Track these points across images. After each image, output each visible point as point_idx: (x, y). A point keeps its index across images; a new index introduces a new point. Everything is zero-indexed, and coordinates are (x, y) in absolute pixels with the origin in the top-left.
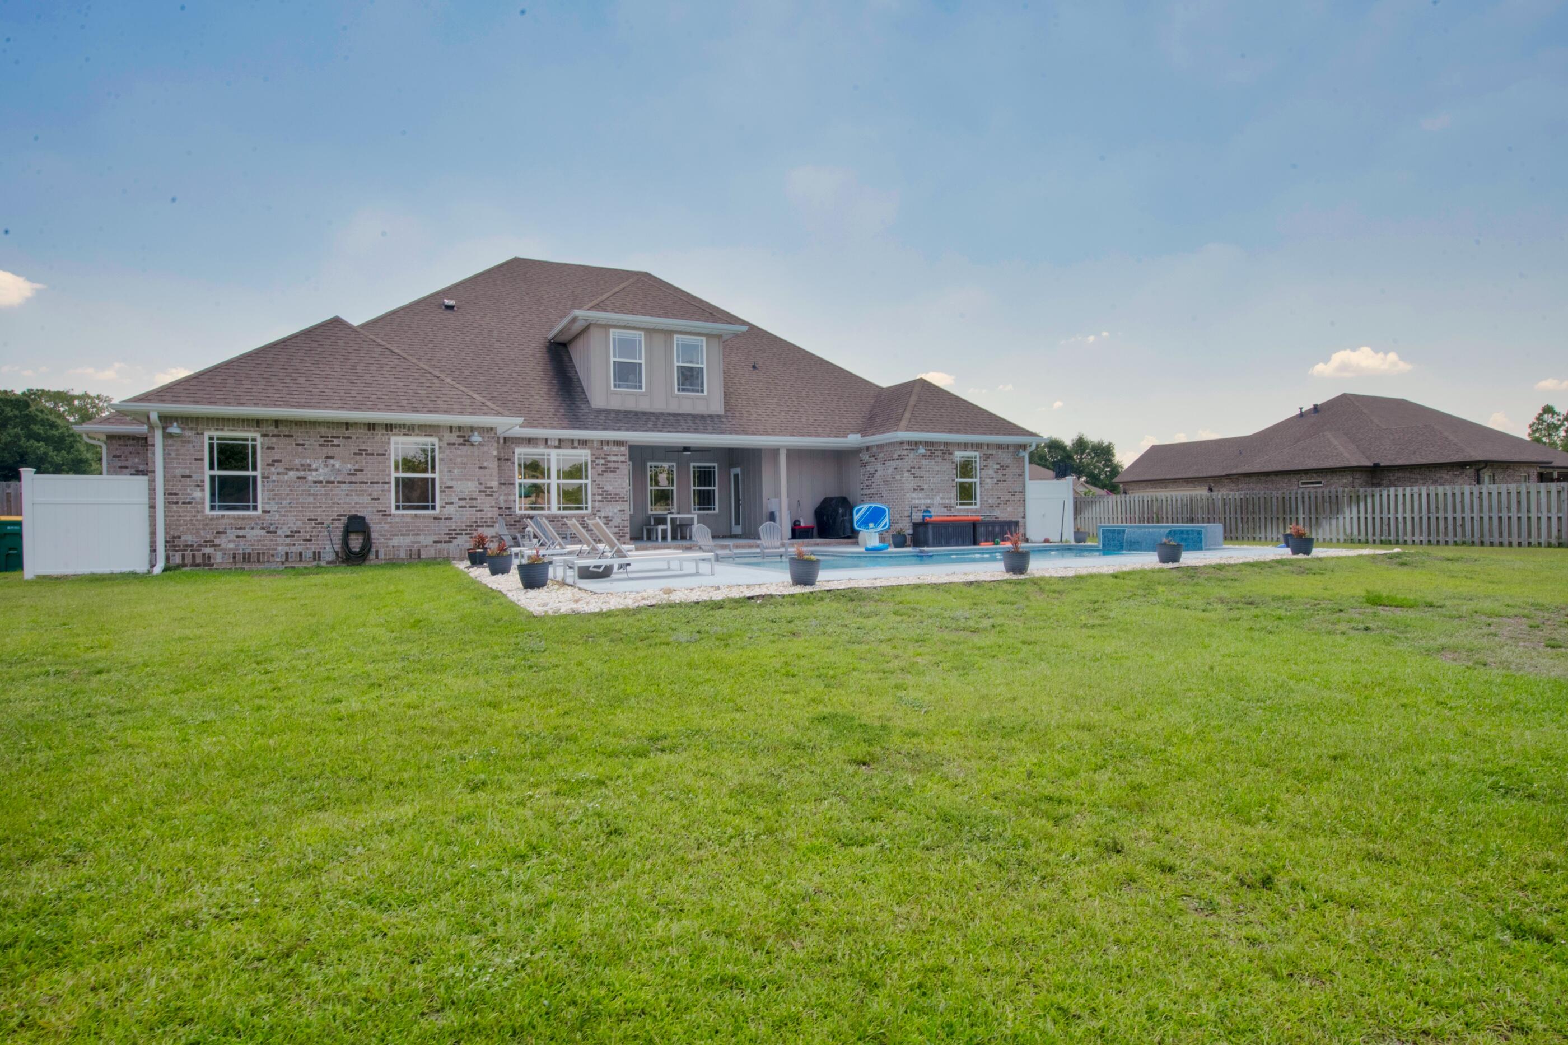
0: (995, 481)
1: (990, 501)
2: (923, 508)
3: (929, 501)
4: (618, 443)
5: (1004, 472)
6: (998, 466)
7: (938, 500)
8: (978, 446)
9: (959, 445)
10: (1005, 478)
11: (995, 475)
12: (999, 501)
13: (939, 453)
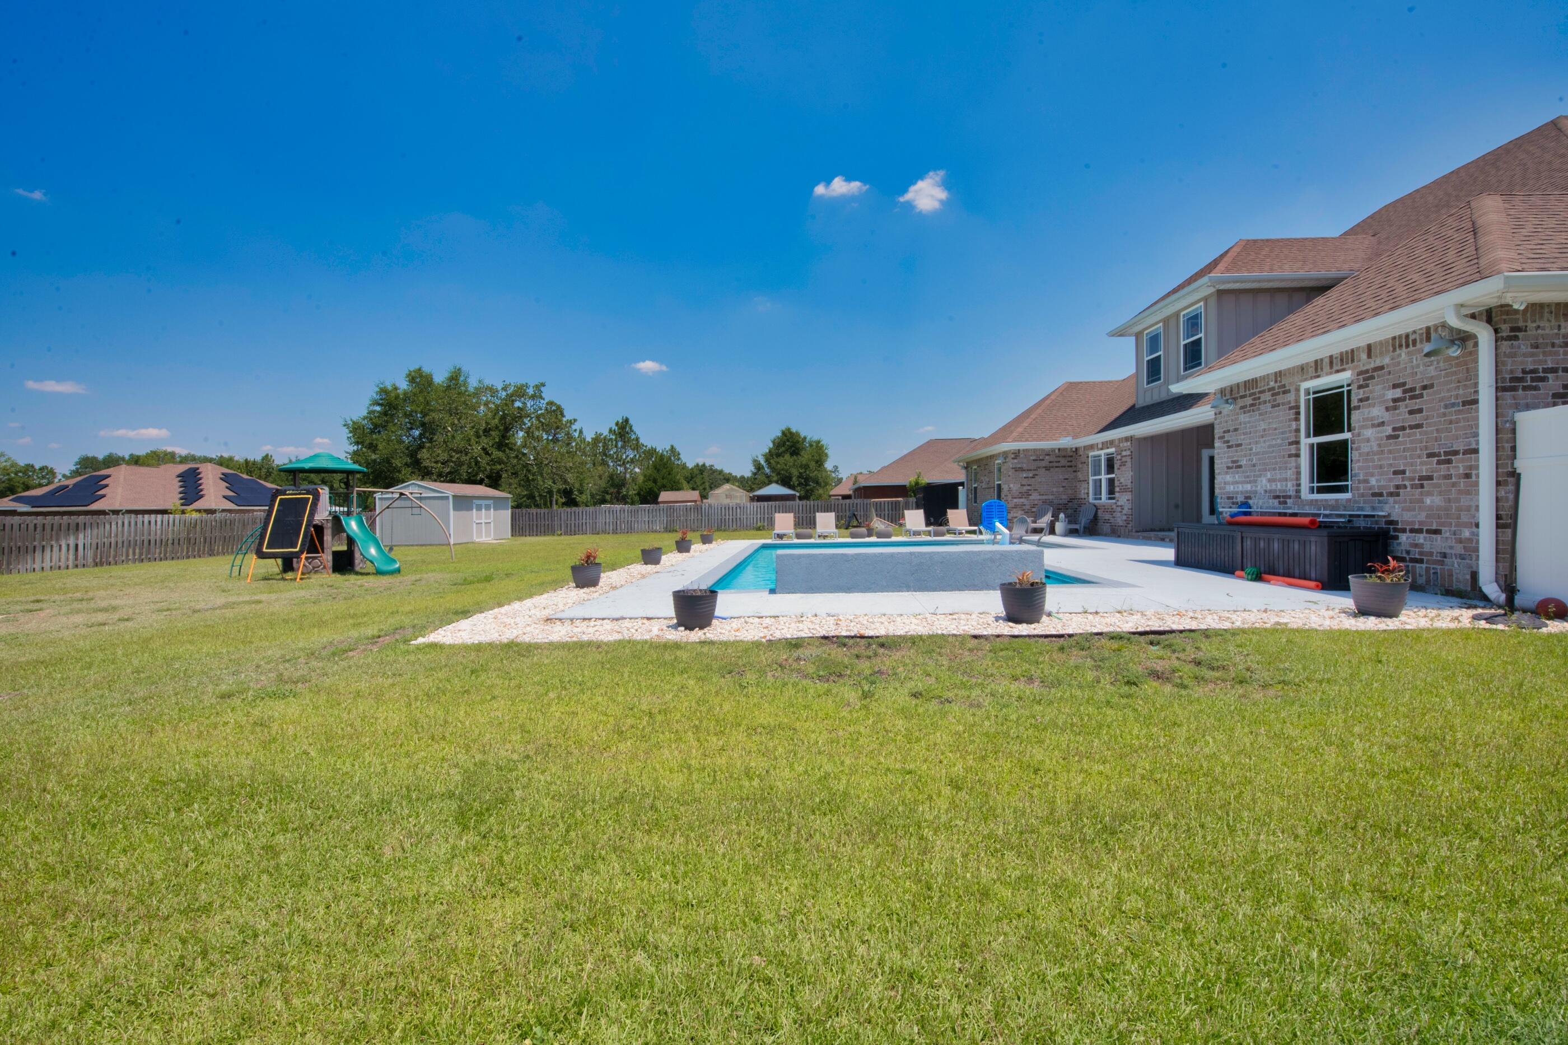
0: (1388, 430)
1: (1373, 481)
2: (1240, 499)
3: (1248, 487)
4: (1127, 439)
5: (1415, 404)
6: (1398, 393)
7: (1263, 484)
8: (1346, 359)
9: (1302, 369)
10: (1417, 418)
11: (1386, 416)
12: (1398, 480)
13: (1267, 396)
